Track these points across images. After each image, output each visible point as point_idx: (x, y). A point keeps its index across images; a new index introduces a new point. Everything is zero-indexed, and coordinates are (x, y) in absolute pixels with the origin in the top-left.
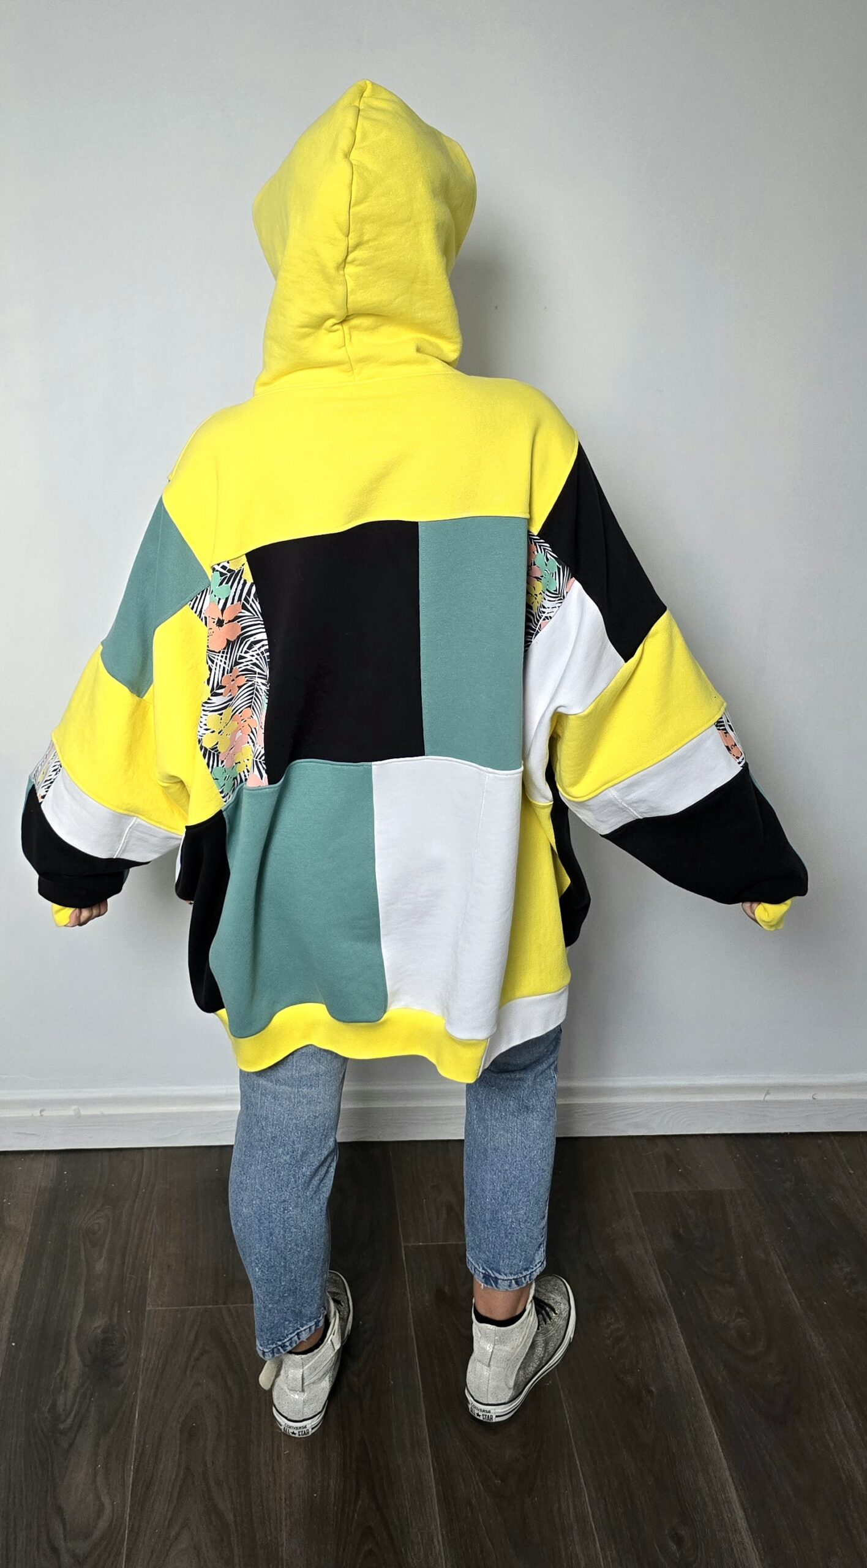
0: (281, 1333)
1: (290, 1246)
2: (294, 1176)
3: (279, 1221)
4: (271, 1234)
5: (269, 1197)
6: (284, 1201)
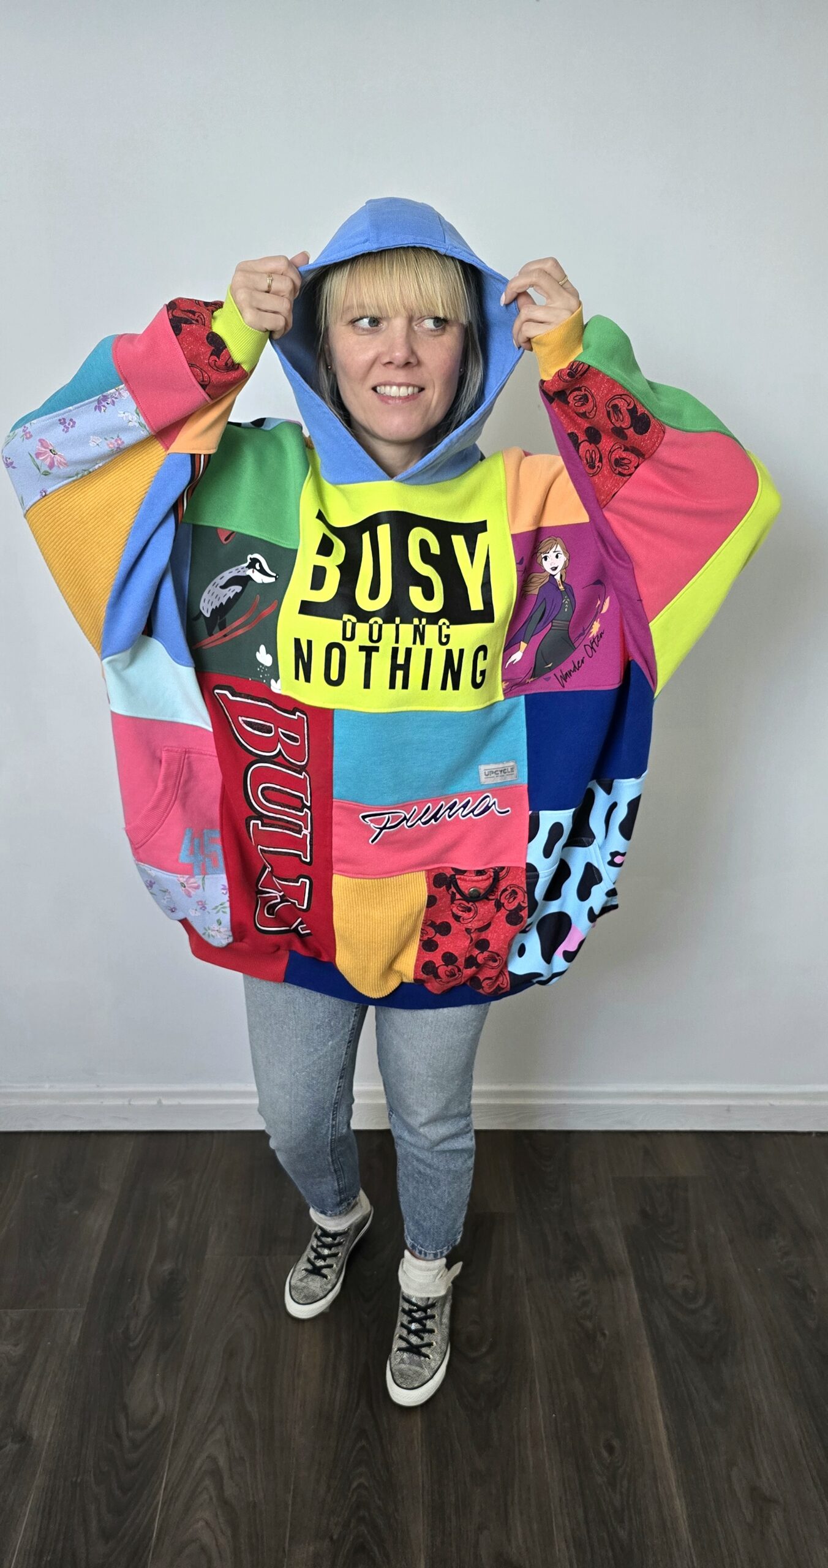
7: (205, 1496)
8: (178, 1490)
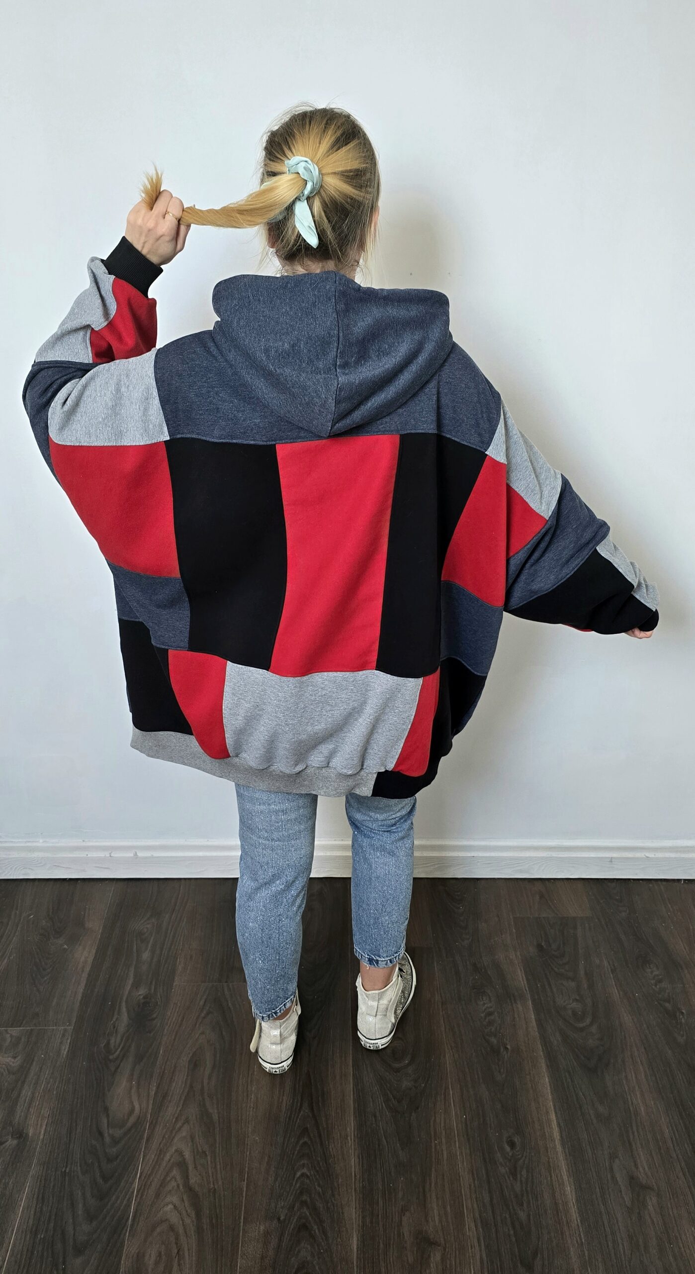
0: (275, 1005)
1: (282, 945)
2: (286, 898)
3: (276, 929)
4: (270, 938)
5: (269, 914)
6: (280, 915)
7: (173, 1184)
8: (151, 1179)
